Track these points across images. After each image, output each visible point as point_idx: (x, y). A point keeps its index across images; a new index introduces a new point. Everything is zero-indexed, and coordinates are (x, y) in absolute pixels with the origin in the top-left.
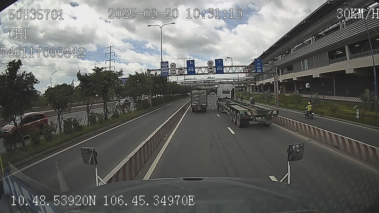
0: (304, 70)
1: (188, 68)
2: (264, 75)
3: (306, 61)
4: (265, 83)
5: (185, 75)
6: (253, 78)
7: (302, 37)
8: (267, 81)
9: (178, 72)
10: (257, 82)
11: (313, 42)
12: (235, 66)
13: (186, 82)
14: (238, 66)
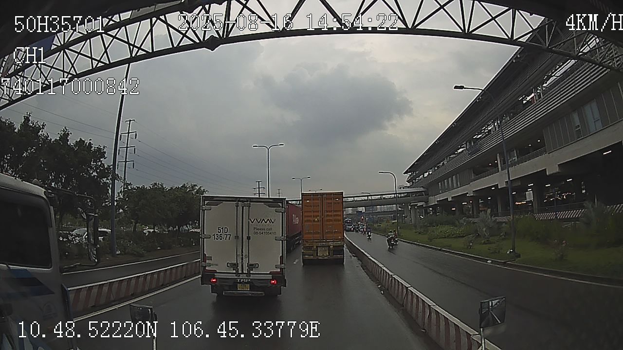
2: (450, 179)
4: (452, 197)
6: (422, 189)
8: (459, 192)
10: (429, 198)
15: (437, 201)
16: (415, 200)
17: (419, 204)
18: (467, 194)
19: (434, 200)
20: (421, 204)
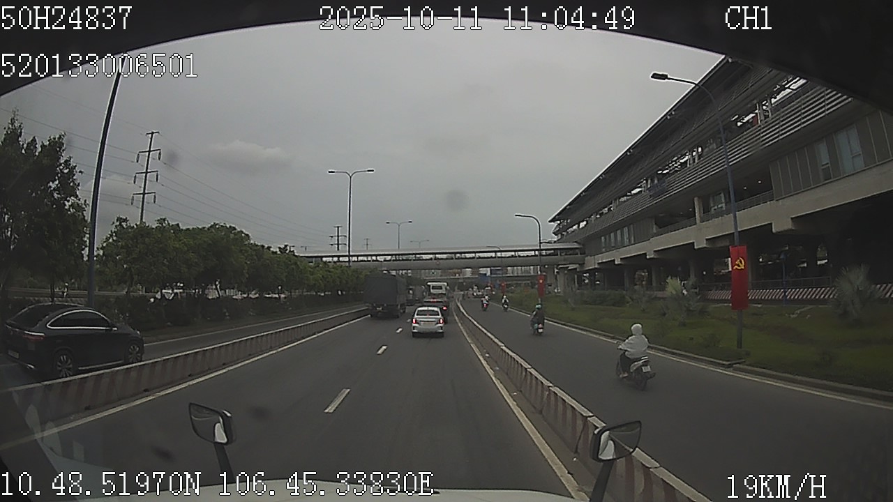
2: (619, 232)
4: (621, 259)
6: (576, 245)
8: (633, 251)
10: (586, 258)
15: (599, 264)
16: (565, 260)
18: (645, 254)
19: (592, 262)
20: (573, 266)
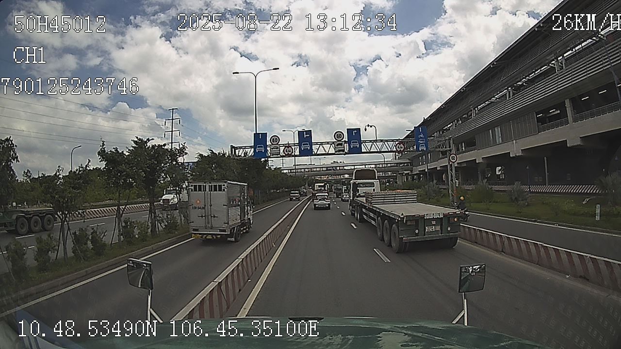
0: (495, 144)
1: (300, 144)
3: (498, 130)
4: (428, 169)
5: (295, 156)
6: (408, 161)
7: (489, 91)
8: (432, 166)
9: (284, 151)
10: (414, 168)
11: (510, 97)
12: (382, 141)
13: (297, 169)
14: (387, 141)
15: (419, 171)
16: (402, 169)
17: (406, 172)
18: (436, 168)
19: (417, 170)
20: (407, 172)
